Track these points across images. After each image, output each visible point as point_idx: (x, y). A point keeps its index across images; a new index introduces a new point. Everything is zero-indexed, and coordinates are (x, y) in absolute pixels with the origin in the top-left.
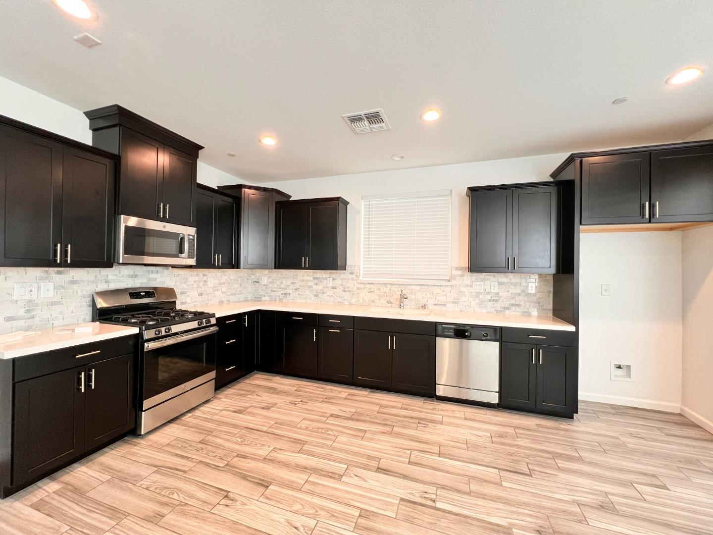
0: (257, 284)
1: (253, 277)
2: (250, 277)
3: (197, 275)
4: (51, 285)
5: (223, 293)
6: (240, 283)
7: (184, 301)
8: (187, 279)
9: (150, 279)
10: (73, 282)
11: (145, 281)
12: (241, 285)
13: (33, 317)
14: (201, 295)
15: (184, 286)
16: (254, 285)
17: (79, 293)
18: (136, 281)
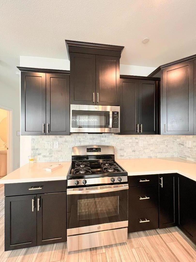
0: (182, 146)
1: (178, 140)
2: (176, 140)
3: (131, 139)
4: (57, 143)
5: (151, 151)
6: (166, 145)
7: (122, 154)
8: (124, 141)
9: (101, 141)
10: (66, 141)
11: (99, 141)
12: (167, 146)
13: (51, 157)
14: (134, 151)
15: (122, 145)
16: (180, 147)
17: (68, 147)
18: (94, 142)
